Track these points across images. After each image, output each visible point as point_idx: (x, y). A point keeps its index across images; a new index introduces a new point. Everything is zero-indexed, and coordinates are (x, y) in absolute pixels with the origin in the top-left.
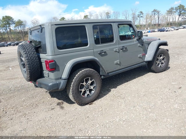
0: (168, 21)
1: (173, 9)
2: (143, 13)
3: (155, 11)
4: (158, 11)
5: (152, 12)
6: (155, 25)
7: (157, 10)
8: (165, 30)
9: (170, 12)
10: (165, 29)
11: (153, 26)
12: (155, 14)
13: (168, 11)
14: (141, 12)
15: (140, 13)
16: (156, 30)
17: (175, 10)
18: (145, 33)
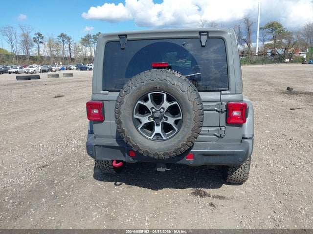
0: (84, 54)
1: (91, 37)
2: (43, 37)
3: (62, 36)
4: (68, 37)
5: (58, 37)
6: (65, 58)
7: (66, 35)
8: (87, 68)
9: (86, 41)
10: (87, 66)
11: (64, 60)
12: (63, 41)
13: (83, 40)
14: (40, 35)
15: (37, 36)
16: (72, 67)
17: (93, 40)
18: (56, 71)
